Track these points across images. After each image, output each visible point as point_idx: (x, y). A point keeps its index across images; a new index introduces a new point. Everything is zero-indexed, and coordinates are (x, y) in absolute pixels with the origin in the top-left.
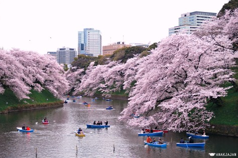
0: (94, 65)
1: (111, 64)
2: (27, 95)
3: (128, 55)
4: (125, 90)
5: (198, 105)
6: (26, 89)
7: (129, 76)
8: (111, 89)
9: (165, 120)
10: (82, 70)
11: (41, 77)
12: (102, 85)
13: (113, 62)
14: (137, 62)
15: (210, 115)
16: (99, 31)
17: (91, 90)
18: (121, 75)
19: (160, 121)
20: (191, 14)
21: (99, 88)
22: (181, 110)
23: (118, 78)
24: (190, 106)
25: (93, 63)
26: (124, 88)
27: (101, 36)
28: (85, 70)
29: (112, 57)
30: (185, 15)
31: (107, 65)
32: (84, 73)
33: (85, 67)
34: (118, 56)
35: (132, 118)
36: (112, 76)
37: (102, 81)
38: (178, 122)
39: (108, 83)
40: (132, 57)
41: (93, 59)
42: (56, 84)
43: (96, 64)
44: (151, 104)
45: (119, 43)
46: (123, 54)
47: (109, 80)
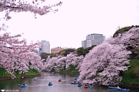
0: (50, 57)
1: (59, 57)
2: (27, 70)
3: (67, 53)
4: (66, 69)
5: (116, 74)
6: (27, 67)
7: (68, 62)
8: (59, 68)
9: (101, 80)
10: (44, 59)
11: (32, 62)
12: (56, 67)
13: (60, 56)
14: (72, 56)
15: (121, 78)
16: (48, 42)
17: (49, 69)
18: (64, 62)
19: (99, 81)
20: (92, 35)
21: (54, 68)
22: (108, 76)
23: (63, 63)
24: (113, 74)
25: (49, 56)
26: (66, 68)
27: (49, 44)
28: (46, 59)
29: (59, 54)
30: (89, 35)
31: (57, 57)
32: (45, 61)
33: (46, 58)
34: (62, 53)
35: (85, 80)
36: (60, 62)
37: (55, 64)
38: (107, 81)
39: (58, 66)
40: (69, 54)
41: (49, 54)
42: (39, 65)
43: (51, 57)
44: (93, 73)
45: (58, 47)
46: (65, 52)
47: (58, 64)
